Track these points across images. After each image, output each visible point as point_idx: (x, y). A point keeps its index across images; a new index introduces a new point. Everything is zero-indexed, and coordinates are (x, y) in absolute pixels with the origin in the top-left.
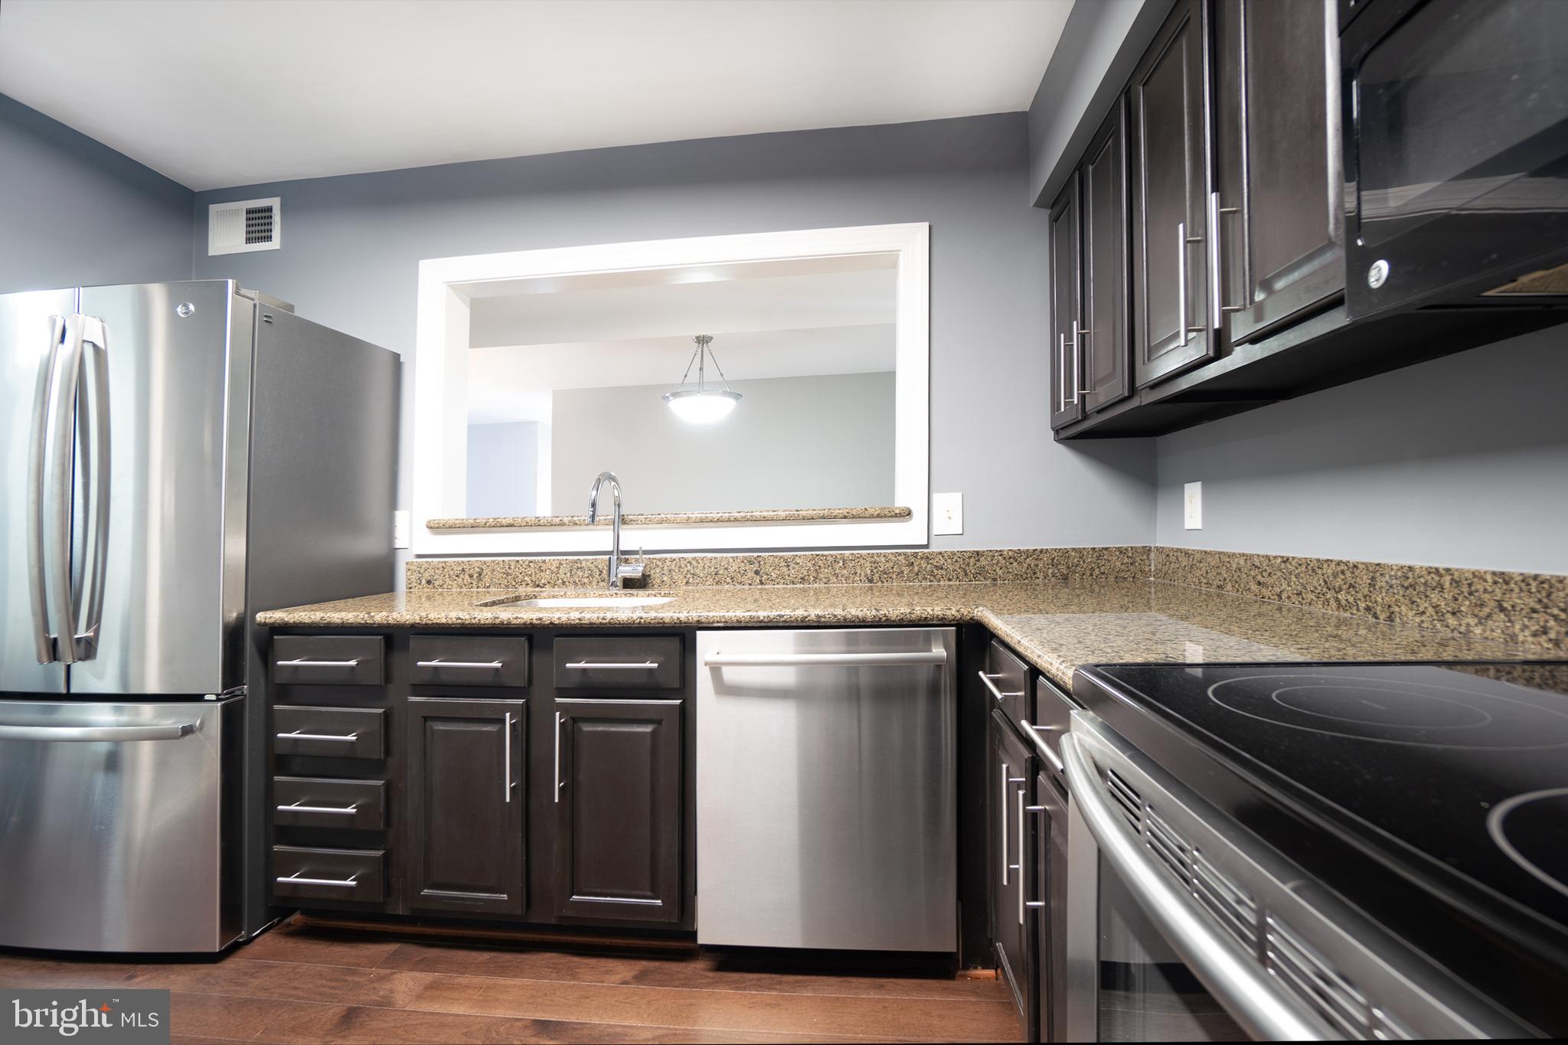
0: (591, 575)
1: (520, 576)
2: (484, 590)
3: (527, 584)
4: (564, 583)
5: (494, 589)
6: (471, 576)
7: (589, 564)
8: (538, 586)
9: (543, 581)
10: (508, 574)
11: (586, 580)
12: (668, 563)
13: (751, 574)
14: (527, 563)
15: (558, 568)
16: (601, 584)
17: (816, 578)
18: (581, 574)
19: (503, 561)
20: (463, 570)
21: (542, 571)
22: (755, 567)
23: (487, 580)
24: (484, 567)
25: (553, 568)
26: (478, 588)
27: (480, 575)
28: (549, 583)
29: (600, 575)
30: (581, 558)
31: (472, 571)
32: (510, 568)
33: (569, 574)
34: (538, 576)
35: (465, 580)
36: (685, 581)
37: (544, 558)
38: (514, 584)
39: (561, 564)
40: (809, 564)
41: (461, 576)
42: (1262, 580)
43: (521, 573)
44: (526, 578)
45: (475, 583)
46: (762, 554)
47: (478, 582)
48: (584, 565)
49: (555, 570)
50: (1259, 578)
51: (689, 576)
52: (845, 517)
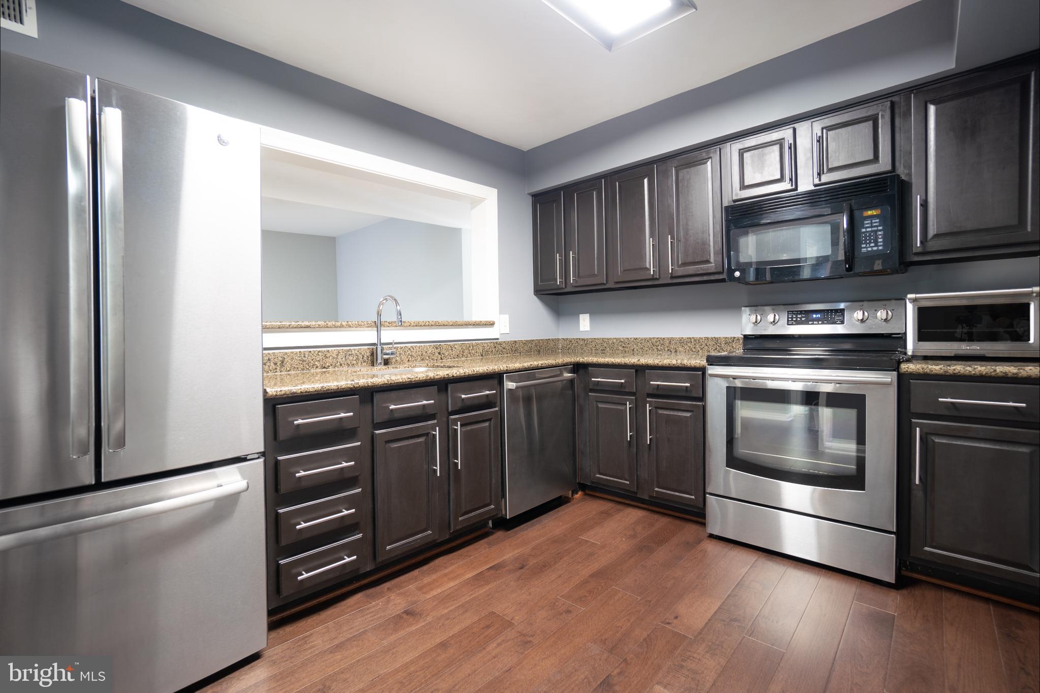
0: (358, 359)
1: (312, 362)
2: (286, 373)
3: (317, 367)
4: (341, 365)
5: (293, 372)
6: (275, 364)
7: (356, 352)
8: (324, 368)
9: (328, 364)
10: (303, 361)
11: (355, 362)
12: (399, 350)
13: (437, 354)
14: (317, 352)
15: (337, 355)
16: (363, 364)
17: (463, 355)
18: (352, 358)
19: (300, 352)
20: (269, 359)
21: (327, 357)
22: (438, 351)
23: (288, 366)
24: (286, 356)
25: (334, 355)
26: (281, 371)
27: (283, 362)
28: (331, 365)
29: (362, 358)
30: (352, 348)
31: (276, 360)
32: (304, 357)
33: (344, 358)
34: (324, 361)
35: (271, 367)
36: (407, 359)
37: (328, 349)
38: (308, 367)
39: (339, 352)
40: (460, 348)
41: (268, 364)
42: (625, 346)
43: (312, 360)
44: (316, 363)
45: (278, 368)
46: (442, 344)
47: (281, 367)
48: (353, 352)
49: (336, 356)
50: (623, 345)
51: (409, 357)
52: (474, 325)
